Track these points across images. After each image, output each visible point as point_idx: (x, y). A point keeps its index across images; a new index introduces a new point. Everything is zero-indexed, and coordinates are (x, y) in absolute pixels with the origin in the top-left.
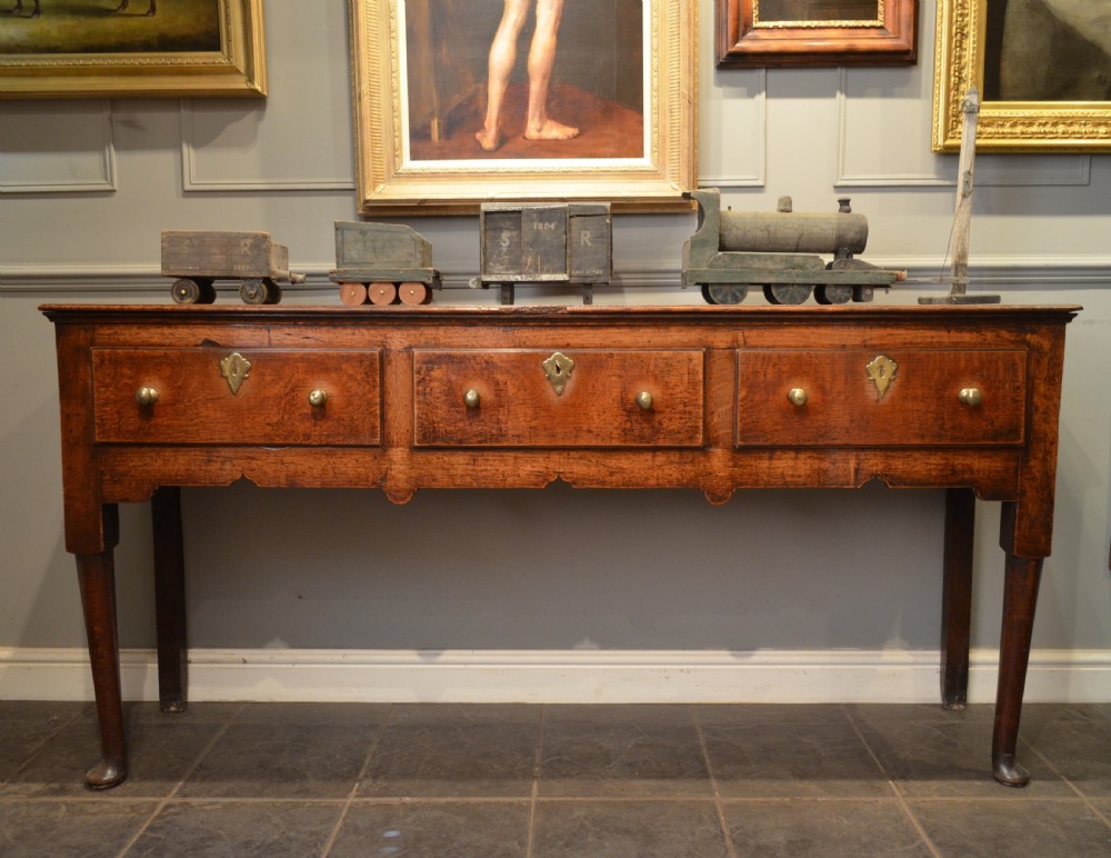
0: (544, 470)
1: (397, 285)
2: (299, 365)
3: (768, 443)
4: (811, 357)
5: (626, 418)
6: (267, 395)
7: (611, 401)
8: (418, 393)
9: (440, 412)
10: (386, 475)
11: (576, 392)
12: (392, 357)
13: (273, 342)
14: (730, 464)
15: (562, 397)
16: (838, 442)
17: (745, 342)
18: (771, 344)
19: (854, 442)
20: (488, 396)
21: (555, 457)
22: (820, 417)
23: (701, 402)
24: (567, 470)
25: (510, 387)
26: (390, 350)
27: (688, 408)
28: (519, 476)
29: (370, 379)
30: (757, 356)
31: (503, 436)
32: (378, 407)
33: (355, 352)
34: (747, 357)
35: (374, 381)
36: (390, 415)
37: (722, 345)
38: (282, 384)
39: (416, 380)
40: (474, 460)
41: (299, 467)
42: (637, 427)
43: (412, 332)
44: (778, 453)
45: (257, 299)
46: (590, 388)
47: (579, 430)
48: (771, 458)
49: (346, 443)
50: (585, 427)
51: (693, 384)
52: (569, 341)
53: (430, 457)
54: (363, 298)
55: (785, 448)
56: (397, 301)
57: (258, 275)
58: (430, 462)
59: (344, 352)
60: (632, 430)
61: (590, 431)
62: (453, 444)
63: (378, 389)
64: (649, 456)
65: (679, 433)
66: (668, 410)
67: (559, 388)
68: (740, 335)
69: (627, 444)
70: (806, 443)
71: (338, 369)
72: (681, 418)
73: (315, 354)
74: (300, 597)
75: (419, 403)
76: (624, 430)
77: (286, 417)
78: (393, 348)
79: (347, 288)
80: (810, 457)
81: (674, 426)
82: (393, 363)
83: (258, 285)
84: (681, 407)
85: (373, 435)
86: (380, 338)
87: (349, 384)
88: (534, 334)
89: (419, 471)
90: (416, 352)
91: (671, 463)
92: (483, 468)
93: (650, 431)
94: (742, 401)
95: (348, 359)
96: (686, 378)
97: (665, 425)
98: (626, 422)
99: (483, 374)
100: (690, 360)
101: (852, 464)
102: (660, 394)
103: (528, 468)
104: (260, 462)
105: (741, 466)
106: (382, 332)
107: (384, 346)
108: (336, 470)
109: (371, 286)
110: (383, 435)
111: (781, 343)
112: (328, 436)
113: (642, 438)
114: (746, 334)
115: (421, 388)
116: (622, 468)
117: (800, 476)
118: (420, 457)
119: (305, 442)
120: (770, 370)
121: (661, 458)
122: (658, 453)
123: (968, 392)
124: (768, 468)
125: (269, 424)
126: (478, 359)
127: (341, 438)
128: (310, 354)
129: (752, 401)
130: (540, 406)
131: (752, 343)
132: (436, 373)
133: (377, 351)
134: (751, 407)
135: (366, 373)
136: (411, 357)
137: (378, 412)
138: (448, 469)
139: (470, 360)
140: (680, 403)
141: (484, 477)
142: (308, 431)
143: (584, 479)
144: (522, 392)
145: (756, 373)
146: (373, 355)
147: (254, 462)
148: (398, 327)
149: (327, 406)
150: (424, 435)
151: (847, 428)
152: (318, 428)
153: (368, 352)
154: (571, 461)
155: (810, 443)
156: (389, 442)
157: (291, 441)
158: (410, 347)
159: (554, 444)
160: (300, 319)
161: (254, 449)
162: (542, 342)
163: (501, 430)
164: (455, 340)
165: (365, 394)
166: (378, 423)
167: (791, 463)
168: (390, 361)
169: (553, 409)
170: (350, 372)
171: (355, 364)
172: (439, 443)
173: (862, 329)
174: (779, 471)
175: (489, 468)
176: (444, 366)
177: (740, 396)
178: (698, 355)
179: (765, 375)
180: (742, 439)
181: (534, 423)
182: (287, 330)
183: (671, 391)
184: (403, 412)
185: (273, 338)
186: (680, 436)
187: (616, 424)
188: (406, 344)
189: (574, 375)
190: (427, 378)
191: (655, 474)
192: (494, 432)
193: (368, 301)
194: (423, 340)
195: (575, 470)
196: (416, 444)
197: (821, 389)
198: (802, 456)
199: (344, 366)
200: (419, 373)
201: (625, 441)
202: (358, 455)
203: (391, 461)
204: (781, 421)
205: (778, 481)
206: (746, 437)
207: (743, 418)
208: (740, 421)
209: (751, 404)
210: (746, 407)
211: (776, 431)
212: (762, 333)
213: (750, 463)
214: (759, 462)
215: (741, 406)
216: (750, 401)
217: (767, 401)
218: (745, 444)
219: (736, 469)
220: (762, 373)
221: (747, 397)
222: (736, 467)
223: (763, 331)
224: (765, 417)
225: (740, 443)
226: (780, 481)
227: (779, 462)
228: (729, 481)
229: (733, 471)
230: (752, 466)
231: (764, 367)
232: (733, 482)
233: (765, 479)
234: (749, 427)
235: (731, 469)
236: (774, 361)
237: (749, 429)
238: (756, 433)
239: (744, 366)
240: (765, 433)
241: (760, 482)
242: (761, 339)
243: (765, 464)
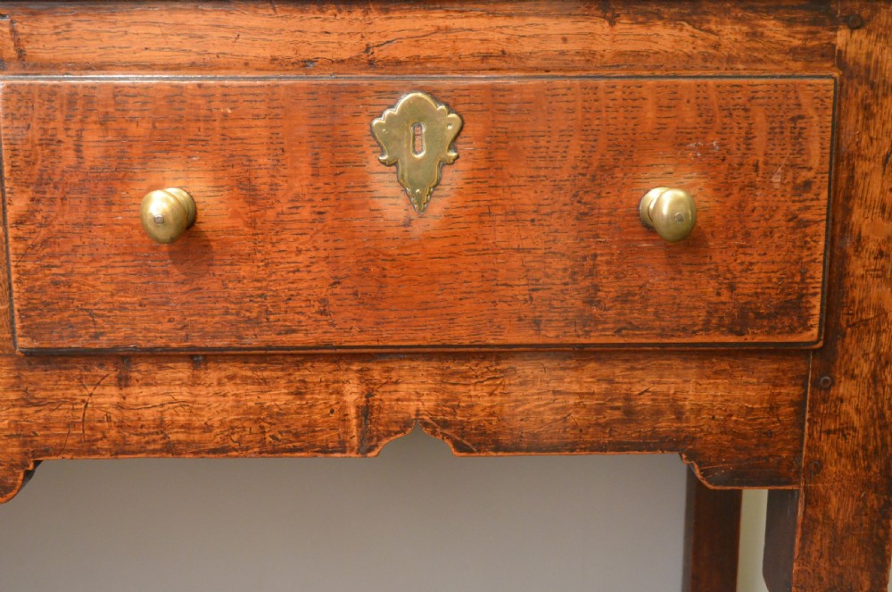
3: (103, 343)
4: (209, 97)
14: (13, 396)
16: (299, 338)
17: (21, 54)
19: (346, 339)
22: (244, 270)
44: (143, 367)
48: (123, 382)
55: (161, 356)
70: (209, 343)
80: (231, 378)
94: (19, 223)
101: (352, 394)
105: (39, 404)
111: (127, 58)
114: (23, 28)
117: (207, 428)
123: (664, 200)
124: (120, 407)
129: (46, 223)
131: (46, 56)
134: (45, 242)
145: (50, 142)
151: (323, 301)
155: (218, 343)
167: (182, 394)
173: (357, 13)
174: (149, 415)
179: (78, 150)
180: (28, 332)
197: (247, 190)
198: (212, 375)
204: (133, 279)
205: (147, 442)
206: (39, 326)
207: (26, 272)
208: (19, 281)
209: (43, 232)
210: (30, 242)
211: (122, 308)
212: (68, 25)
213: (69, 393)
214: (90, 389)
215: (17, 238)
216: (41, 226)
217: (90, 224)
218: (36, 344)
219: (30, 410)
220: (70, 143)
221: (32, 212)
222: (29, 404)
223: (69, 20)
224: (88, 269)
225: (23, 343)
226: (154, 441)
227: (145, 391)
228: (15, 442)
229: (21, 415)
230: (73, 401)
231: (74, 126)
232: (24, 444)
233: (113, 433)
234: (44, 298)
235: (17, 409)
236: (102, 110)
237: (46, 304)
238: (66, 314)
239: (16, 124)
240: (90, 315)
241: (100, 444)
242: (65, 42)
243: (108, 397)
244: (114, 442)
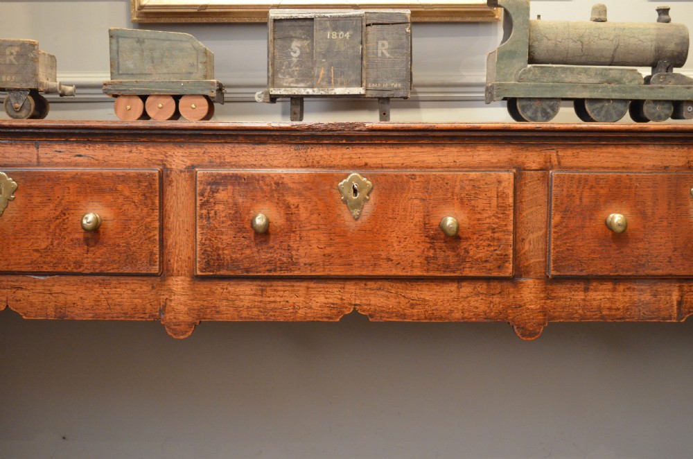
0: (339, 302)
1: (177, 98)
2: (71, 185)
3: (584, 273)
4: (631, 179)
5: (429, 245)
6: (35, 218)
7: (412, 225)
8: (201, 217)
9: (224, 237)
10: (164, 307)
11: (374, 216)
12: (173, 176)
13: (42, 160)
14: (542, 295)
15: (359, 222)
16: (660, 272)
17: (559, 162)
18: (588, 165)
19: (677, 273)
20: (278, 220)
21: (351, 287)
22: (640, 245)
23: (511, 228)
24: (364, 301)
25: (302, 210)
26: (171, 170)
27: (496, 235)
28: (311, 308)
29: (149, 202)
30: (573, 177)
31: (294, 264)
32: (157, 232)
33: (132, 171)
34: (562, 179)
35: (153, 204)
36: (170, 241)
37: (534, 166)
38: (52, 206)
39: (198, 203)
40: (262, 291)
41: (69, 298)
42: (441, 255)
43: (195, 150)
44: (594, 284)
45: (23, 113)
46: (390, 212)
47: (378, 258)
48: (586, 290)
49: (121, 271)
50: (384, 255)
51: (502, 208)
52: (367, 160)
53: (214, 288)
54: (139, 112)
55: (602, 279)
56: (177, 115)
57: (24, 86)
58: (214, 293)
59: (119, 171)
60: (435, 258)
61: (389, 260)
62: (239, 273)
63: (157, 213)
64: (453, 287)
65: (486, 261)
66: (475, 237)
67: (356, 212)
68: (553, 154)
69: (431, 274)
70: (625, 274)
71: (113, 190)
72: (489, 245)
73: (88, 174)
74: (64, 438)
75: (202, 228)
76: (427, 258)
77: (56, 242)
78: (173, 167)
79: (122, 101)
80: (629, 289)
81: (482, 254)
82: (174, 184)
83: (24, 97)
84: (489, 233)
85: (152, 263)
86: (160, 157)
87: (125, 207)
88: (328, 153)
89: (201, 302)
90: (200, 172)
91: (478, 294)
92: (272, 299)
93: (454, 260)
94: (556, 226)
95: (125, 179)
96: (494, 202)
97: (471, 253)
98: (429, 249)
99: (272, 196)
100: (500, 182)
101: (675, 296)
102: (466, 220)
103: (322, 299)
104: (26, 292)
106: (162, 149)
107: (165, 165)
108: (110, 301)
109: (149, 100)
110: (161, 263)
111: (598, 165)
112: (102, 264)
113: (447, 267)
114: (560, 154)
115: (204, 211)
116: (424, 300)
117: (618, 309)
118: (203, 287)
119: (75, 271)
120: (586, 193)
121: (466, 289)
122: (464, 284)
124: (584, 300)
125: (37, 251)
126: (268, 180)
127: (115, 266)
128: (82, 174)
129: (566, 227)
130: (335, 232)
131: (569, 164)
132: (222, 195)
133: (156, 171)
134: (565, 234)
135: (144, 195)
136: (193, 177)
137: (157, 237)
138: (233, 301)
139: (258, 181)
140: (488, 229)
141: (274, 310)
142: (79, 258)
143: (382, 311)
144: (315, 216)
145: (570, 196)
146: (153, 175)
147: (20, 291)
148: (179, 144)
149: (101, 230)
150: (208, 263)
151: (670, 257)
152: (90, 255)
153: (147, 172)
154: (368, 291)
155: (629, 274)
156: (168, 270)
157: (60, 269)
158: (193, 167)
159: (349, 273)
160: (72, 135)
161: (20, 278)
162: (338, 161)
163: (291, 258)
164: (242, 159)
165: (142, 218)
166: (156, 250)
167: (608, 295)
168: (171, 181)
169: (349, 235)
170: (127, 193)
171: (132, 184)
172: (223, 272)
173: (686, 149)
174: (595, 303)
175: (278, 299)
176: (230, 187)
177: (553, 222)
178: (508, 177)
179: (581, 199)
180: (556, 269)
181: (328, 250)
182: (57, 147)
183: (478, 216)
184: (184, 238)
185: (42, 156)
186: (488, 265)
187: (418, 252)
188: (189, 163)
189: (372, 198)
190: (211, 200)
191: (460, 307)
192: (285, 259)
193: (145, 116)
194: (207, 159)
195: (372, 302)
196: (199, 273)
197: (643, 215)
198: (621, 287)
199: (120, 187)
200: (202, 195)
201: (428, 270)
202: (134, 284)
203: (170, 291)
204: (597, 248)
205: (594, 315)
206: (559, 267)
207: (557, 245)
208: (554, 249)
209: (565, 230)
210: (559, 234)
211: (593, 260)
212: (578, 153)
213: (564, 295)
214: (573, 293)
215: (555, 232)
216: (564, 227)
217: (583, 227)
218: (558, 273)
219: (548, 301)
220: (578, 196)
221: (561, 222)
222: (548, 299)
223: (579, 151)
224: (580, 244)
225: (553, 273)
226: (596, 314)
227: (595, 294)
228: (541, 314)
229: (545, 303)
230: (565, 297)
231: (580, 190)
232: (545, 315)
233: (580, 311)
234: (563, 255)
235: (543, 301)
236: (590, 184)
237: (563, 258)
238: (571, 262)
239: (558, 189)
240: (581, 262)
241: (575, 315)
242: (576, 159)
243: (580, 296)
244: (581, 315)
